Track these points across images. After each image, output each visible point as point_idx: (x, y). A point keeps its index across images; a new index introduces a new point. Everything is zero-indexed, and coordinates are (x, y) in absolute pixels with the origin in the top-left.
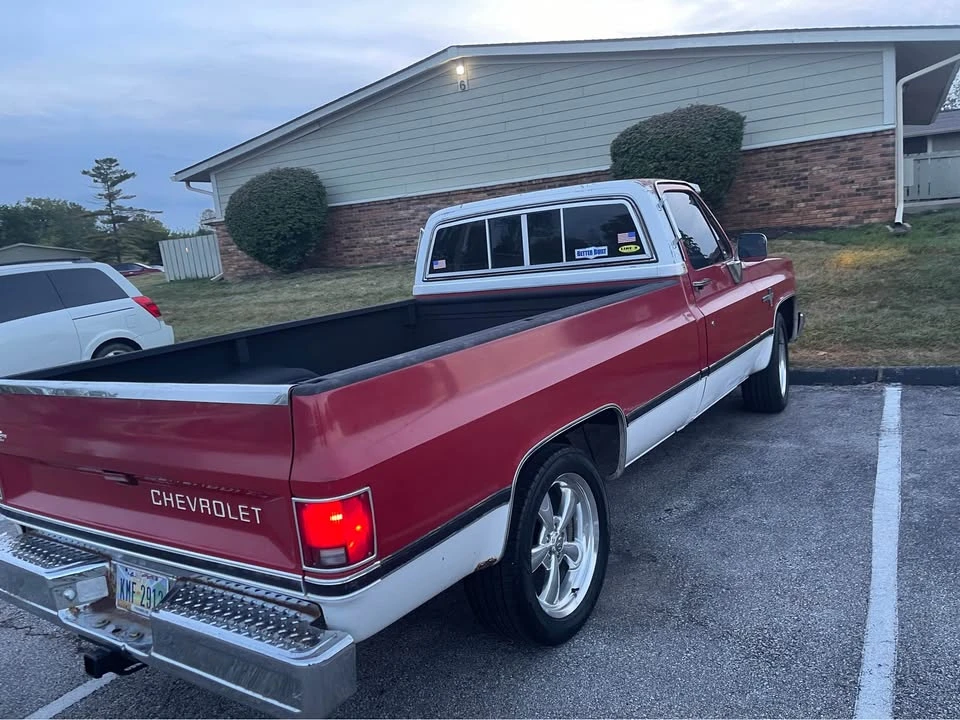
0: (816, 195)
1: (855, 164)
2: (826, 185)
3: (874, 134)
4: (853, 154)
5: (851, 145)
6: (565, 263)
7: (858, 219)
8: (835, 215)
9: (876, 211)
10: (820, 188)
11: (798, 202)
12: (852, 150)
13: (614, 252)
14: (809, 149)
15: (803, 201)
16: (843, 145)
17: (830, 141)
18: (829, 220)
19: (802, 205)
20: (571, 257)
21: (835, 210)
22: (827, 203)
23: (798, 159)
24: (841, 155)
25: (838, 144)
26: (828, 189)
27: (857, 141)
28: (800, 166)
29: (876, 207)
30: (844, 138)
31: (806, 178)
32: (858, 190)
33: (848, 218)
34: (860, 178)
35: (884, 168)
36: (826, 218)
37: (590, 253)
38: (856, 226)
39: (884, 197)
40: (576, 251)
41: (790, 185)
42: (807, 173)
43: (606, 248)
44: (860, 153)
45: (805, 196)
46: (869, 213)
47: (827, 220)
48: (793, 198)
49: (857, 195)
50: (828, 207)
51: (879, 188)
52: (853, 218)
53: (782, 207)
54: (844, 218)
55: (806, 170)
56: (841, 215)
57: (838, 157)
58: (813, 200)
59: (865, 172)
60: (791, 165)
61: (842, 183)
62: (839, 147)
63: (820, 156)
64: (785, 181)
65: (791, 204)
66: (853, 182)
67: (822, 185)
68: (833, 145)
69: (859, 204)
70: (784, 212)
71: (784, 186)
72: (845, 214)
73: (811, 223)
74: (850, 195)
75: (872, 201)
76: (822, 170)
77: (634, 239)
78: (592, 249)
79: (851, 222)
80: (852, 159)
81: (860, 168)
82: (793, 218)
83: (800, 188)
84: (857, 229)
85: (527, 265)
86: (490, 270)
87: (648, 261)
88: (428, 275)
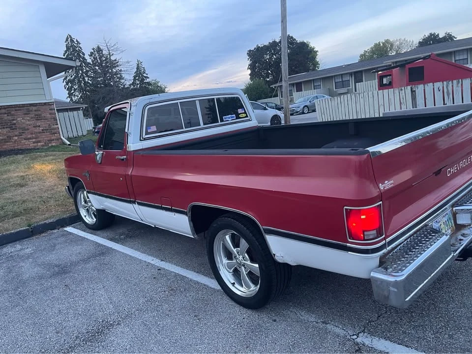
0: (23, 133)
1: (38, 118)
2: (26, 128)
3: (45, 104)
4: (37, 113)
5: (34, 108)
6: (220, 123)
7: (46, 144)
8: (34, 143)
9: (53, 140)
10: (24, 129)
11: (13, 137)
12: (35, 111)
13: (238, 117)
14: (13, 109)
15: (16, 136)
16: (31, 108)
17: (23, 106)
18: (32, 145)
19: (16, 138)
20: (222, 120)
21: (34, 140)
22: (29, 136)
23: (9, 114)
24: (31, 113)
25: (28, 108)
26: (28, 129)
27: (38, 107)
28: (10, 118)
29: (52, 138)
30: (31, 105)
31: (15, 124)
32: (42, 130)
33: (41, 144)
34: (43, 124)
35: (53, 120)
36: (30, 144)
37: (229, 118)
38: (46, 147)
39: (56, 133)
40: (224, 117)
41: (6, 128)
42: (15, 122)
43: (234, 115)
44: (40, 112)
45: (17, 133)
46: (51, 141)
47: (31, 145)
48: (10, 134)
49: (43, 132)
50: (30, 139)
51: (52, 129)
52: (43, 144)
53: (5, 139)
54: (39, 144)
55: (13, 120)
56: (37, 142)
57: (29, 114)
58: (22, 135)
59: (44, 122)
60: (5, 117)
61: (34, 127)
62: (28, 109)
63: (19, 113)
64: (4, 125)
65: (10, 138)
66: (39, 126)
67: (24, 127)
68: (26, 108)
69: (45, 137)
70: (7, 142)
71: (4, 128)
72: (40, 142)
73: (24, 147)
74: (40, 133)
75: (51, 135)
76: (22, 120)
77: (244, 112)
78: (230, 116)
79: (43, 146)
80: (37, 115)
81: (42, 119)
82: (13, 145)
83: (13, 129)
84: (46, 149)
85: (202, 125)
86: (185, 130)
87: (249, 120)
88: (145, 136)
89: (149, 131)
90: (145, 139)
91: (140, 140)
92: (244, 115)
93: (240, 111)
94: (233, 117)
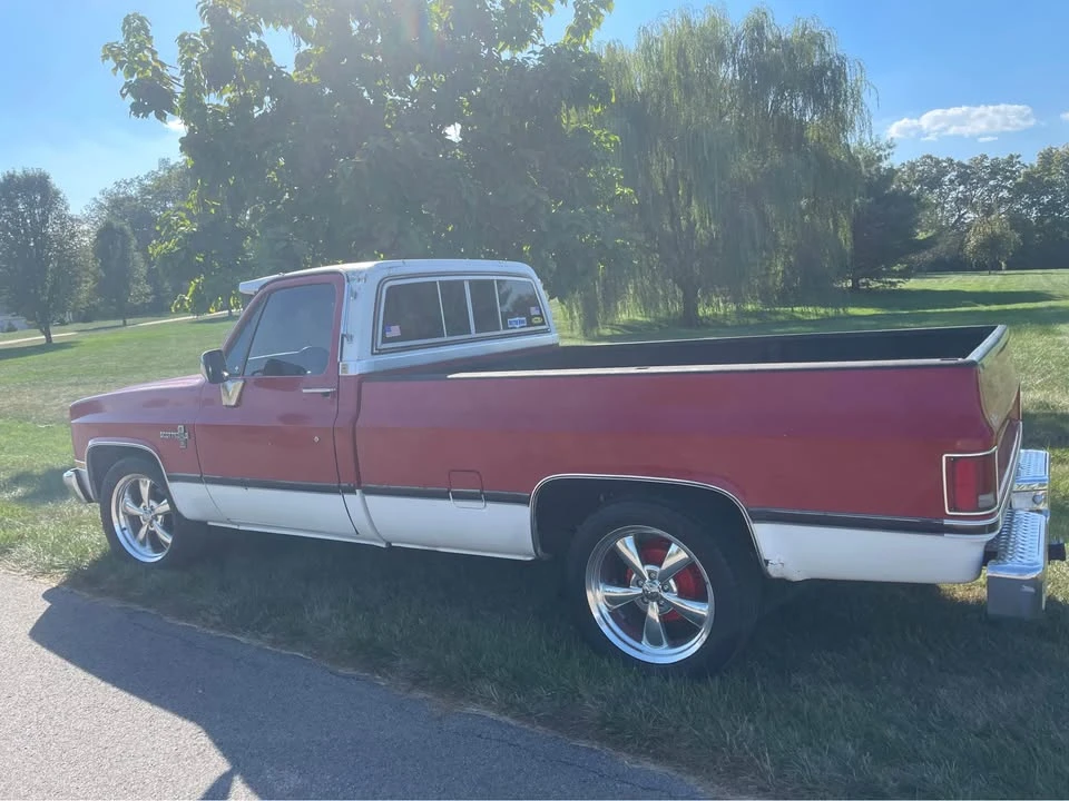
6: (502, 332)
13: (530, 324)
20: (505, 326)
37: (516, 323)
40: (508, 320)
43: (525, 318)
77: (539, 313)
78: (518, 318)
85: (474, 334)
86: (446, 339)
87: (546, 332)
88: (380, 345)
89: (388, 335)
90: (381, 352)
91: (372, 354)
92: (539, 320)
93: (534, 311)
94: (523, 322)
